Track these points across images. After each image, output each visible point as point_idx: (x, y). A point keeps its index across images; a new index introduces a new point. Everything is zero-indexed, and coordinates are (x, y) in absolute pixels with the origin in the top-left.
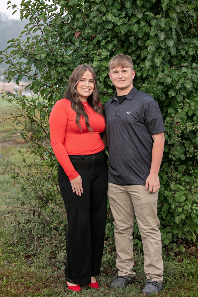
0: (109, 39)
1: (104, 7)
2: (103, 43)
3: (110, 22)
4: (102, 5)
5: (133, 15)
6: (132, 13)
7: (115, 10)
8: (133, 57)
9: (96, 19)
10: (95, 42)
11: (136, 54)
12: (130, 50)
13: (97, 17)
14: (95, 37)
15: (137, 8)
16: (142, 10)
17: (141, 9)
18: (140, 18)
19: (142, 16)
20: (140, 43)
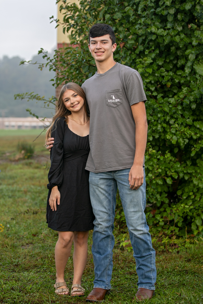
0: (153, 48)
1: (149, 20)
2: (146, 52)
3: (154, 34)
4: (147, 19)
7: (158, 23)
8: (171, 65)
9: (141, 30)
10: (137, 52)
11: (173, 63)
12: (168, 60)
14: (137, 47)
15: (177, 22)
16: (181, 24)
17: (181, 22)
18: (179, 30)
20: (179, 53)
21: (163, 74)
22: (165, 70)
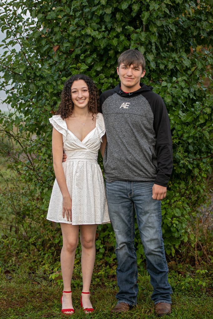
0: (89, 53)
1: (83, 21)
2: (82, 57)
3: (90, 36)
4: (81, 19)
5: (112, 29)
6: (111, 27)
7: (94, 24)
9: (75, 32)
10: (73, 55)
12: (109, 64)
13: (76, 31)
14: (74, 50)
15: (116, 22)
16: (121, 24)
18: (119, 32)
19: (121, 30)
21: (102, 81)
22: (104, 77)
